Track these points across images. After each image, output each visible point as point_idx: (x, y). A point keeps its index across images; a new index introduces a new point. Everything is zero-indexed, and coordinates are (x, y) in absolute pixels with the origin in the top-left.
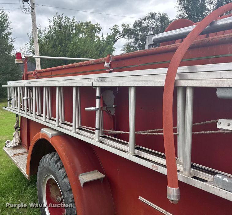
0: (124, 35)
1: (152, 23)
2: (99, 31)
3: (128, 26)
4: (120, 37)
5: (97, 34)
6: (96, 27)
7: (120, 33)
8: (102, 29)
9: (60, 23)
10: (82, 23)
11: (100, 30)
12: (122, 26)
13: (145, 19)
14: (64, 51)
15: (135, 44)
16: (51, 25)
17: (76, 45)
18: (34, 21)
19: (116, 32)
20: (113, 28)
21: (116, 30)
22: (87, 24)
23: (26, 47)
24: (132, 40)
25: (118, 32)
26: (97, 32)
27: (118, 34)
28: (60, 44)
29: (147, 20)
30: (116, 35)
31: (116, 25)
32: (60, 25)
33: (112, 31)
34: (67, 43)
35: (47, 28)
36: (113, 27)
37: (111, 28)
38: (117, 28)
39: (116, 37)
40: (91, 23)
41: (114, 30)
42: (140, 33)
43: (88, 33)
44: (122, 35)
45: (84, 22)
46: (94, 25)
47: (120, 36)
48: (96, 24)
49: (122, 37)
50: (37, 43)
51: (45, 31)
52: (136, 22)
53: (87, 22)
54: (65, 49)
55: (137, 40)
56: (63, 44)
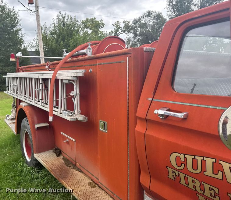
0: (125, 31)
1: (149, 20)
2: (102, 26)
3: (129, 22)
4: (121, 33)
5: (101, 30)
6: (100, 23)
7: (121, 29)
8: (105, 25)
9: (63, 22)
10: (87, 19)
11: (104, 26)
12: (123, 22)
13: (143, 17)
14: (67, 46)
15: (134, 39)
16: (55, 23)
17: (76, 41)
18: (38, 20)
19: (118, 27)
20: (116, 25)
21: (118, 26)
22: (92, 20)
23: (33, 42)
24: (132, 35)
25: (120, 28)
26: (101, 27)
27: (119, 30)
28: (63, 40)
29: (145, 18)
30: (118, 31)
31: (118, 22)
32: (64, 23)
33: (115, 27)
34: (69, 39)
35: (52, 25)
36: (116, 23)
37: (113, 24)
38: (119, 24)
39: (118, 33)
40: (96, 20)
41: (116, 26)
42: (139, 29)
43: (92, 28)
44: (123, 31)
45: (89, 18)
46: (98, 22)
47: (121, 31)
48: (100, 21)
49: (123, 33)
50: (41, 40)
51: (50, 28)
52: (135, 20)
53: (92, 18)
54: (67, 44)
55: (136, 35)
56: (66, 40)
